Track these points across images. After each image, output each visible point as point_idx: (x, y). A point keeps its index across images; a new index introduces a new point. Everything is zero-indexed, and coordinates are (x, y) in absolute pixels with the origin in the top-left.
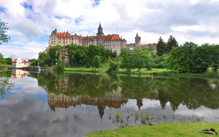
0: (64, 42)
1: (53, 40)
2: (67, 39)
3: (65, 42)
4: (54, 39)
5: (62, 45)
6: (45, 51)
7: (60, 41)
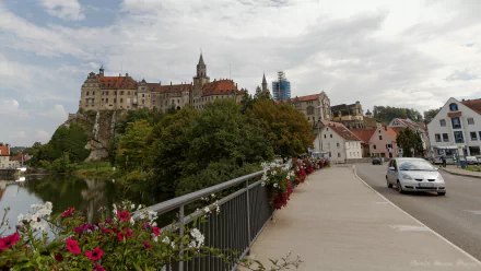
0: (115, 101)
1: (91, 96)
2: (122, 93)
3: (118, 100)
4: (91, 93)
5: (111, 108)
6: (67, 122)
7: (105, 97)
